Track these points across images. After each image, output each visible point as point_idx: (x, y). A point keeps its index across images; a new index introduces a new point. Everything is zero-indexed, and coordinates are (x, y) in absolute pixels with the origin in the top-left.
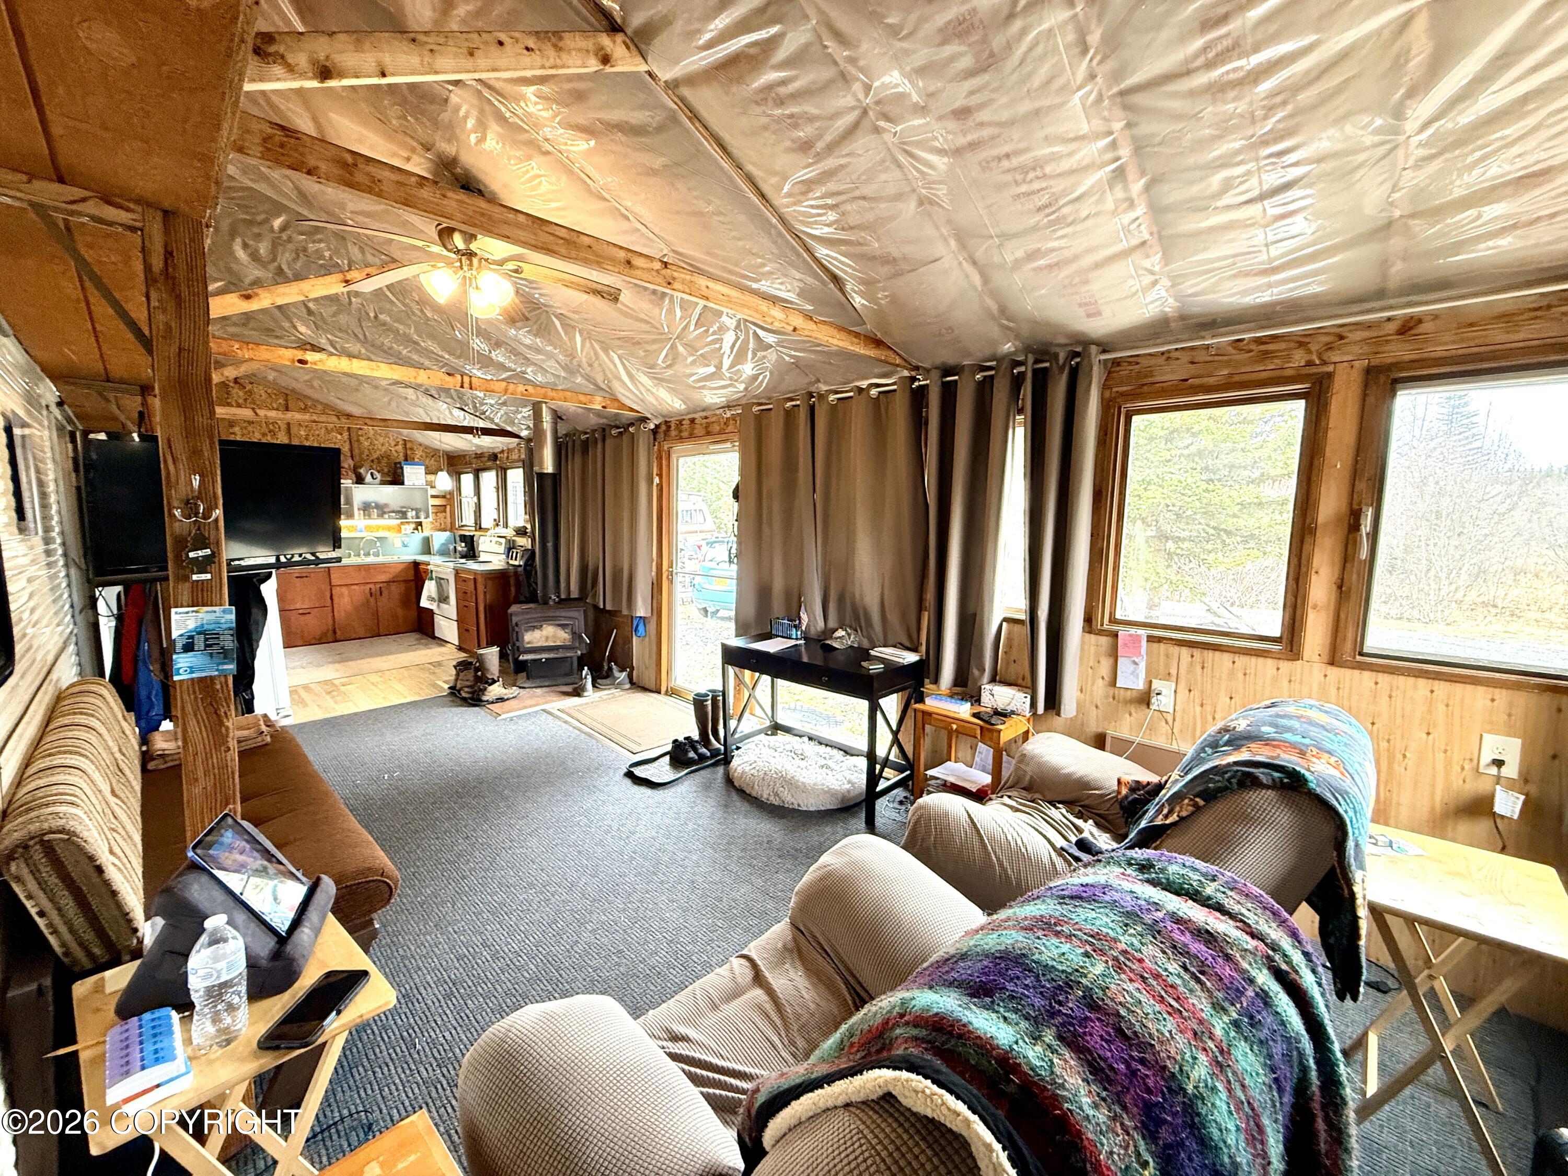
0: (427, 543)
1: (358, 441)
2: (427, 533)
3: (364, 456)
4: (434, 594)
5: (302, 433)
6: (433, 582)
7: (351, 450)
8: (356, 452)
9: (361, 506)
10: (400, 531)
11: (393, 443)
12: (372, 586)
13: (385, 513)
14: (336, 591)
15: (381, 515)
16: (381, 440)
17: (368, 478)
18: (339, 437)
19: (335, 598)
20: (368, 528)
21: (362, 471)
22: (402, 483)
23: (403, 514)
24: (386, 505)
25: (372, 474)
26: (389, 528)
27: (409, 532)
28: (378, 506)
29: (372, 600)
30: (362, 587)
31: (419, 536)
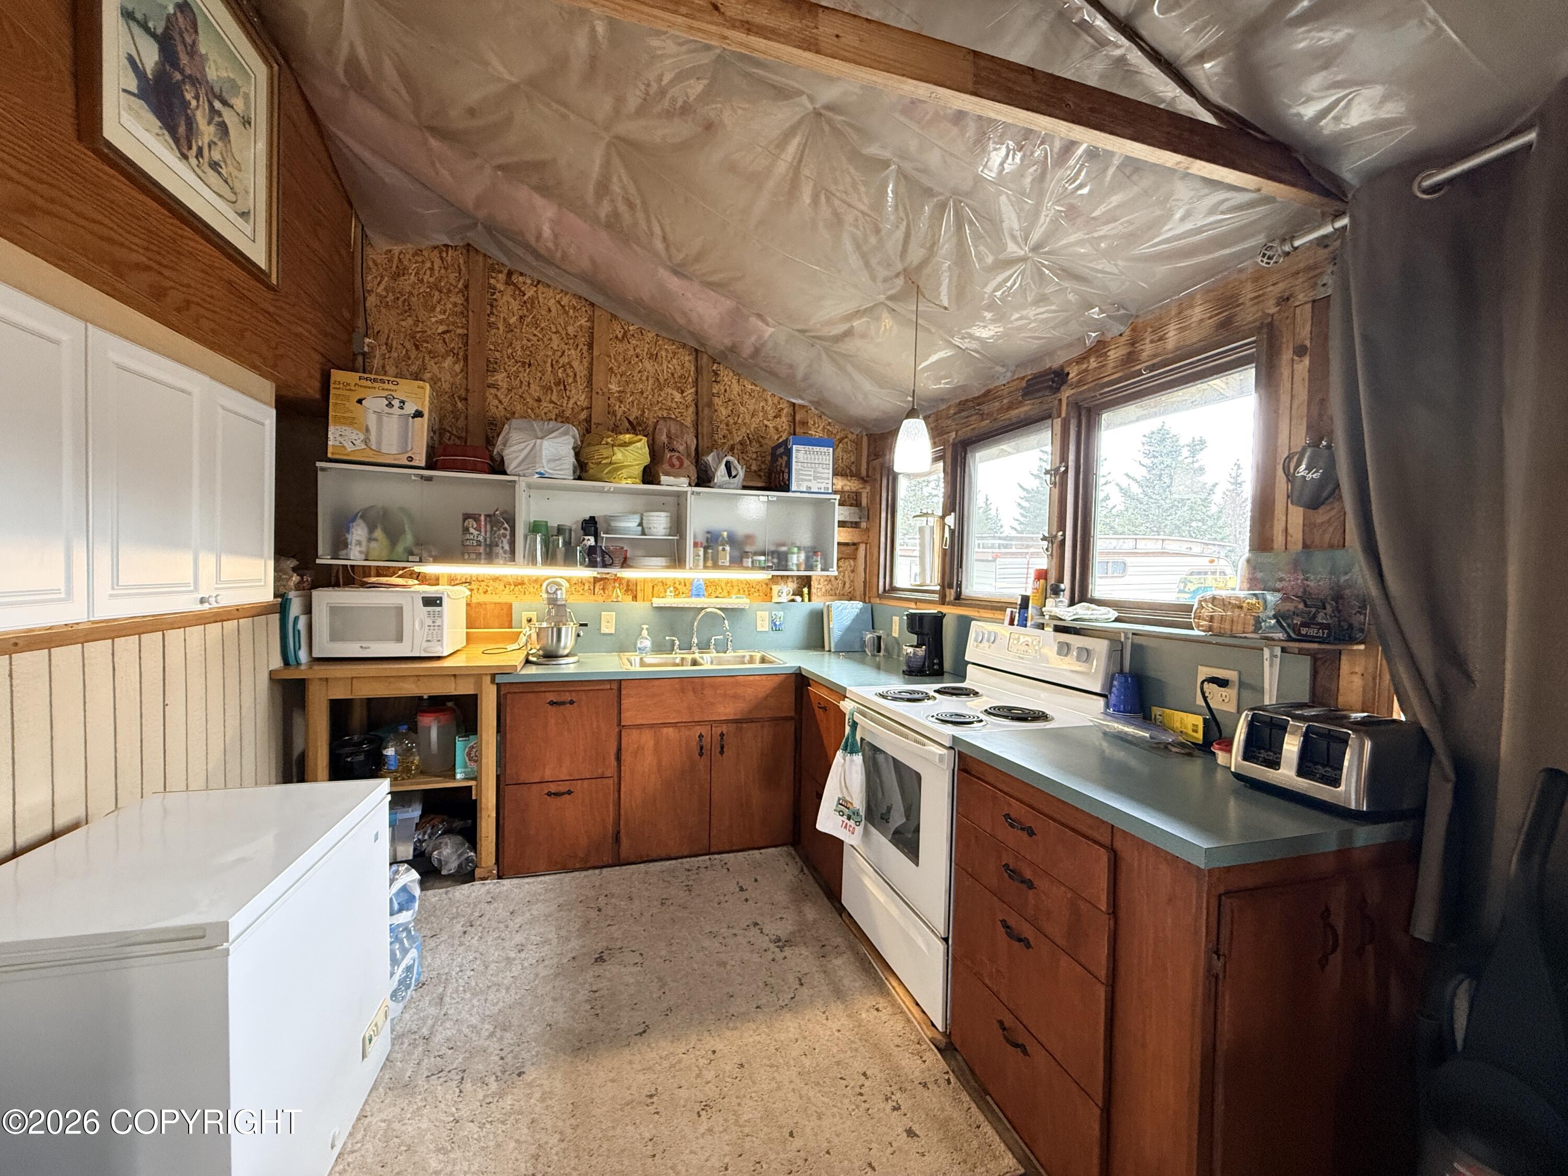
0: (817, 621)
1: (710, 404)
2: (818, 602)
3: (718, 437)
4: (858, 802)
5: (614, 387)
6: (858, 759)
7: (696, 424)
8: (705, 429)
9: (701, 539)
10: (768, 596)
11: (771, 414)
12: (704, 730)
13: (745, 554)
14: (630, 739)
15: (737, 561)
16: (751, 404)
17: (721, 473)
18: (678, 397)
19: (625, 756)
20: (711, 587)
21: (710, 458)
22: (786, 488)
23: (780, 559)
24: (749, 538)
25: (728, 466)
26: (749, 588)
27: (784, 598)
28: (732, 540)
29: (702, 763)
30: (685, 733)
31: (803, 608)
